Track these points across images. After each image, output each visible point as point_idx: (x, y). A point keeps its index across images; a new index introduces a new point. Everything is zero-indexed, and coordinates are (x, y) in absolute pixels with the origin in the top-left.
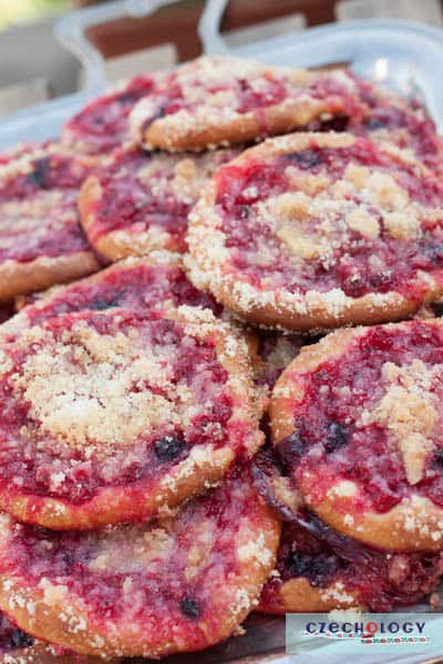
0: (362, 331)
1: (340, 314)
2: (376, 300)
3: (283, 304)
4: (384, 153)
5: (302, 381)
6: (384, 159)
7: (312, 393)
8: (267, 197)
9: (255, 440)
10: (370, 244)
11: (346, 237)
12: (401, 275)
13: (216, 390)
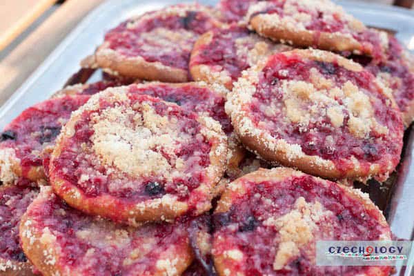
0: (300, 174)
1: (292, 159)
2: (318, 160)
3: (263, 140)
4: (375, 84)
5: (248, 185)
6: (373, 87)
7: (249, 195)
8: (292, 79)
9: (203, 207)
10: (332, 129)
11: (321, 119)
12: (341, 154)
13: (198, 169)
